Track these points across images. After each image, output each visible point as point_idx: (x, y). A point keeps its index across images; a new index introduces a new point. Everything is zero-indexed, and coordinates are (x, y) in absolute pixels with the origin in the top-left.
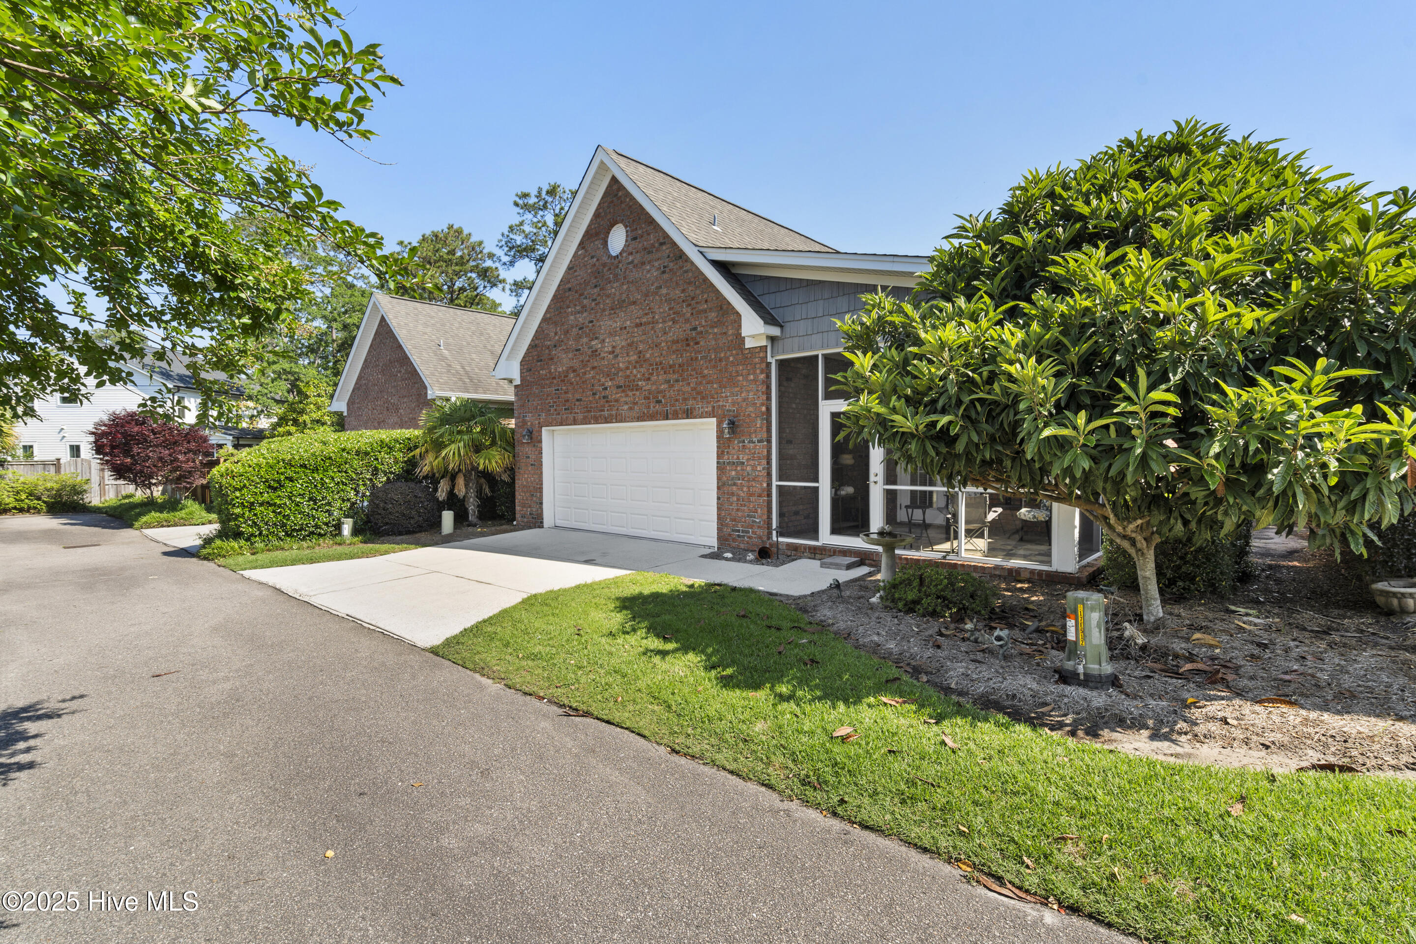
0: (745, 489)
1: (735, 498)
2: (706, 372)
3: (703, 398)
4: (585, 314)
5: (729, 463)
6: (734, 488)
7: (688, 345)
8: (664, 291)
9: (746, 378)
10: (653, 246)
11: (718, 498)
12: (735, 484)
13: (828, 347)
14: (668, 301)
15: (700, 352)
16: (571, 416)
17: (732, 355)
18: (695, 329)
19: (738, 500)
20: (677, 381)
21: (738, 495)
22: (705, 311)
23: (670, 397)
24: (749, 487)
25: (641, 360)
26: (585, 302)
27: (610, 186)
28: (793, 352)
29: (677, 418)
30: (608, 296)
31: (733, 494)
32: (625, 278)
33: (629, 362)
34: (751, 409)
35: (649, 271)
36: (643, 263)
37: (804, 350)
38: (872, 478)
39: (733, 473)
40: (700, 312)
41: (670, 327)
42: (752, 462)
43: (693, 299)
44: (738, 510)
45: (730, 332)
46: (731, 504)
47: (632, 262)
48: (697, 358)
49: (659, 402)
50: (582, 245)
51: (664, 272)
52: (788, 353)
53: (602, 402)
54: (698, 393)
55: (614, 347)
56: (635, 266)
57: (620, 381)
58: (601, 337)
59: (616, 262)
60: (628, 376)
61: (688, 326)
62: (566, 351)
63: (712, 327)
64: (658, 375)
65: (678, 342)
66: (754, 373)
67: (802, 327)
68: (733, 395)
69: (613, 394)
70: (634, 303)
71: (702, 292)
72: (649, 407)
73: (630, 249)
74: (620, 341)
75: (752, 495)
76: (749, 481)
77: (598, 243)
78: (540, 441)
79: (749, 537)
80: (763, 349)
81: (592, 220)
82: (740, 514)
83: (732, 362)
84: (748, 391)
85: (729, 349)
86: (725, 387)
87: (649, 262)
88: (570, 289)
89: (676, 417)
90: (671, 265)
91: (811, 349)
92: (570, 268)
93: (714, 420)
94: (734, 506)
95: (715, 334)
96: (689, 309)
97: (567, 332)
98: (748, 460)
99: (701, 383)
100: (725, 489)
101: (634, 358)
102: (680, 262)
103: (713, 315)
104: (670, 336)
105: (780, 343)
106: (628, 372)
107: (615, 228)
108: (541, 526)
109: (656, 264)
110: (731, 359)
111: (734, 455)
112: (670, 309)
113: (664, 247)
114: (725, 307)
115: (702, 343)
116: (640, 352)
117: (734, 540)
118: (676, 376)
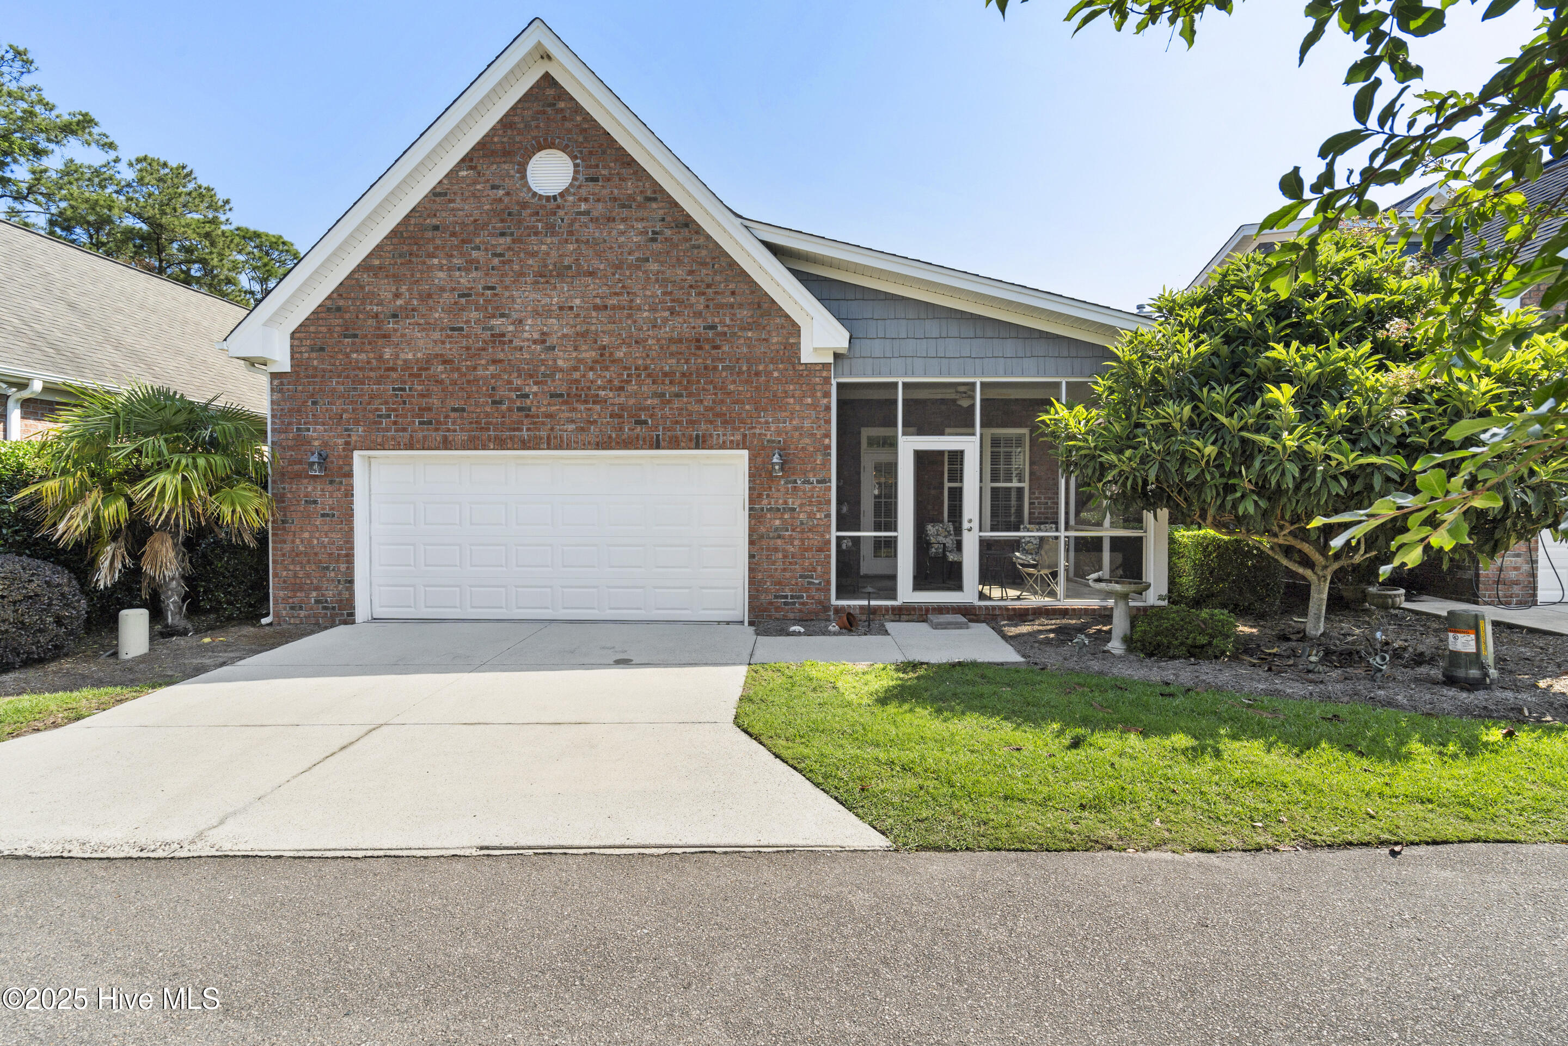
0: (796, 542)
1: (780, 555)
2: (732, 387)
3: (725, 422)
4: (474, 274)
5: (770, 510)
6: (779, 542)
7: (700, 348)
8: (653, 267)
9: (800, 400)
10: (632, 198)
11: (751, 556)
12: (779, 537)
13: (913, 375)
14: (664, 282)
15: (722, 360)
16: (439, 436)
17: (777, 369)
18: (713, 327)
19: (785, 557)
20: (678, 395)
21: (784, 550)
22: (732, 306)
23: (664, 417)
24: (802, 540)
25: (604, 357)
26: (475, 254)
27: (537, 85)
28: (865, 375)
29: (677, 447)
30: (533, 254)
31: (776, 550)
32: (571, 233)
33: (580, 361)
34: (807, 441)
35: (622, 233)
36: (611, 219)
37: (880, 374)
38: (966, 525)
39: (777, 522)
40: (721, 306)
41: (665, 321)
42: (808, 509)
43: (709, 286)
44: (784, 570)
45: (775, 340)
46: (774, 563)
47: (587, 213)
48: (715, 368)
49: (640, 422)
50: (467, 161)
51: (653, 240)
52: (857, 376)
53: (516, 416)
54: (717, 415)
55: (543, 334)
56: (594, 220)
57: (559, 384)
58: (515, 315)
59: (552, 204)
60: (577, 381)
61: (700, 322)
62: (428, 327)
63: (743, 329)
64: (640, 385)
65: (680, 341)
66: (813, 396)
67: (877, 347)
68: (777, 421)
69: (542, 406)
70: (591, 274)
71: (726, 280)
72: (621, 429)
73: (583, 192)
74: (557, 327)
75: (806, 550)
76: (803, 532)
77: (510, 168)
78: (350, 475)
79: (803, 604)
80: (825, 366)
81: (494, 129)
82: (788, 575)
83: (777, 379)
84: (803, 418)
85: (772, 361)
86: (765, 410)
87: (624, 220)
88: (436, 228)
89: (675, 444)
90: (668, 233)
91: (890, 374)
92: (436, 193)
93: (745, 453)
94: (779, 565)
95: (749, 338)
96: (702, 299)
97: (426, 297)
98: (801, 505)
99: (722, 401)
100: (764, 543)
101: (589, 355)
102: (685, 232)
103: (744, 314)
104: (665, 332)
105: (846, 362)
106: (576, 375)
107: (542, 153)
108: (349, 619)
109: (639, 226)
110: (776, 374)
111: (778, 497)
112: (664, 294)
113: (654, 205)
114: (765, 306)
115: (726, 348)
116: (604, 348)
117: (778, 609)
118: (676, 389)
